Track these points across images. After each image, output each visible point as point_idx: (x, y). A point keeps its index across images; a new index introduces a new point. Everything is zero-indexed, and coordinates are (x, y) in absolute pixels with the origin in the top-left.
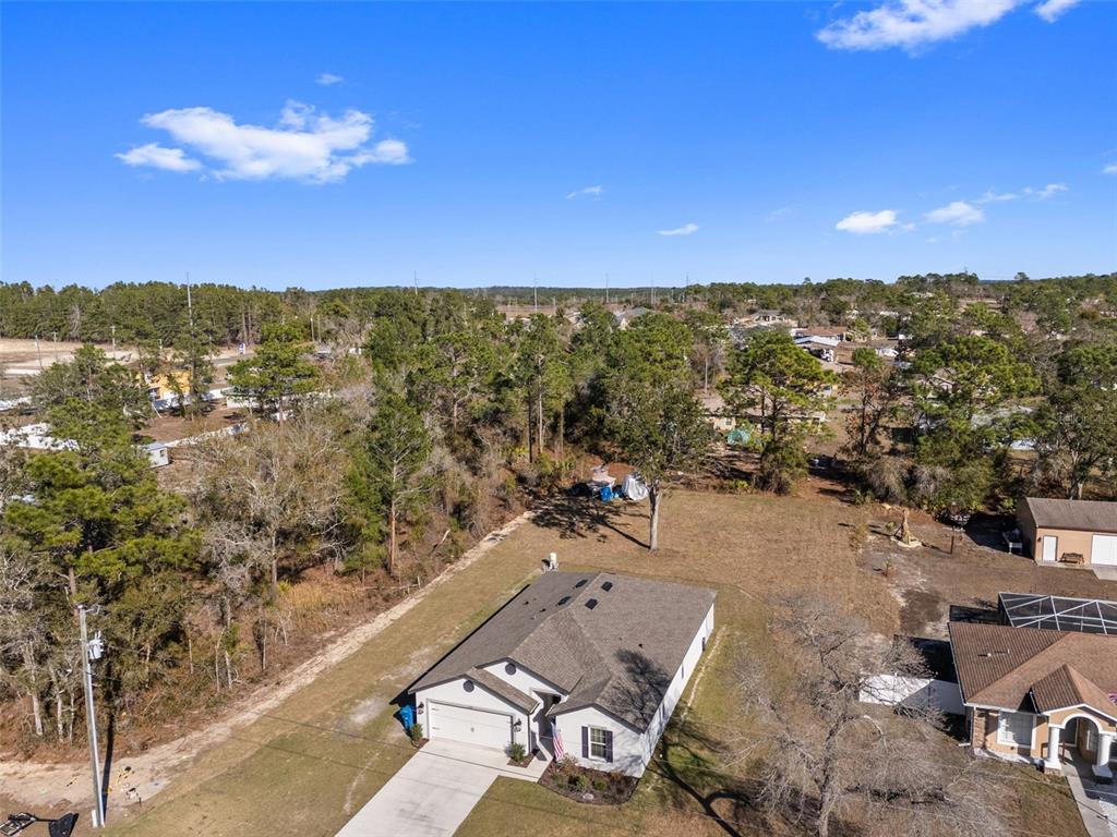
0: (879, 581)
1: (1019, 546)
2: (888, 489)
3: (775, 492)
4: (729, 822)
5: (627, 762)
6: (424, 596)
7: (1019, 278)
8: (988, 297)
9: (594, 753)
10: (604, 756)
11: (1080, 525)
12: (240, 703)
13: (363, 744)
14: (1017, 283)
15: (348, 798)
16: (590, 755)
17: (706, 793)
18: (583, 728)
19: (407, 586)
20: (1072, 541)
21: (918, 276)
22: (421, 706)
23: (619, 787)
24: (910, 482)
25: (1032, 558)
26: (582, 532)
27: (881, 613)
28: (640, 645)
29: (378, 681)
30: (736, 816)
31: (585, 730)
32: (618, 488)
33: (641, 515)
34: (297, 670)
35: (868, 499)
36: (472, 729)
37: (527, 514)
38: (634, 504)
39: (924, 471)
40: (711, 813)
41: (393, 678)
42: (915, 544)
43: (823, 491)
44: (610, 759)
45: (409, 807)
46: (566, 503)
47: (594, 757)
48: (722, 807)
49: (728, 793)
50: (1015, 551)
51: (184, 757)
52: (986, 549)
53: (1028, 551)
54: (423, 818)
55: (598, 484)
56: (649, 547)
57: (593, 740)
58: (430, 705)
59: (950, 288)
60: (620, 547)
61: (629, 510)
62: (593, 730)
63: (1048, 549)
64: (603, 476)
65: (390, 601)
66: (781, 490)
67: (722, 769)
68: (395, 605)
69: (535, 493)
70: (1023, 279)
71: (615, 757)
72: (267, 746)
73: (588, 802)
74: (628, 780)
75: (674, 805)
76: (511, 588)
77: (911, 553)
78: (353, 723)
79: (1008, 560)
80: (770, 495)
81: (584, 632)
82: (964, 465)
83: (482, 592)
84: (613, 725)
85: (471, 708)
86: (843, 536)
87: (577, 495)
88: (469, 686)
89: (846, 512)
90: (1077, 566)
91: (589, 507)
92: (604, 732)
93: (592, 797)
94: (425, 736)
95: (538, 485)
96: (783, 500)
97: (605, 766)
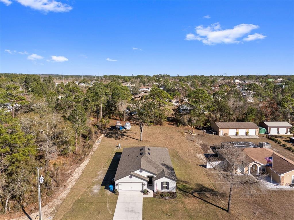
0: (194, 143)
1: (215, 133)
2: (185, 122)
3: (160, 125)
4: (199, 197)
5: (172, 189)
6: (90, 158)
7: (178, 76)
8: (172, 80)
9: (164, 188)
10: (166, 188)
11: (227, 127)
12: (57, 193)
13: (102, 197)
14: (177, 77)
15: (109, 210)
16: (163, 189)
17: (191, 192)
18: (162, 182)
19: (83, 156)
20: (225, 131)
21: (157, 75)
22: (117, 184)
23: (172, 195)
24: (190, 121)
25: (218, 135)
26: (120, 138)
27: (198, 149)
28: (164, 162)
29: (94, 181)
30: (200, 196)
31: (162, 183)
32: (123, 127)
33: (132, 133)
34: (68, 182)
35: (181, 125)
36: (131, 188)
37: (103, 135)
38: (128, 130)
39: (193, 118)
40: (194, 196)
41: (97, 180)
42: (195, 134)
43: (169, 124)
44: (168, 189)
45: (127, 209)
46: (111, 131)
47: (164, 189)
48: (196, 194)
49: (195, 191)
50: (215, 134)
51: (52, 209)
52: (209, 134)
53: (217, 134)
54: (132, 211)
55: (119, 126)
56: (140, 140)
57: (164, 185)
58: (120, 184)
59: (164, 78)
60: (133, 141)
61: (128, 132)
62: (164, 182)
63: (221, 133)
64: (119, 124)
65: (81, 160)
66: (161, 125)
67: (191, 187)
68: (83, 161)
69: (101, 129)
70: (179, 76)
71: (169, 188)
72: (75, 202)
73: (168, 199)
74: (173, 193)
75: (187, 196)
76: (112, 154)
77: (195, 136)
78: (95, 192)
79: (214, 136)
80: (158, 126)
81: (152, 160)
82: (200, 116)
83: (105, 155)
84: (169, 180)
85: (131, 182)
86: (180, 134)
87: (113, 129)
88: (131, 177)
89: (177, 129)
90: (227, 136)
91: (117, 132)
92: (167, 183)
93: (168, 198)
94: (118, 192)
95: (102, 127)
96: (162, 127)
97: (168, 191)
